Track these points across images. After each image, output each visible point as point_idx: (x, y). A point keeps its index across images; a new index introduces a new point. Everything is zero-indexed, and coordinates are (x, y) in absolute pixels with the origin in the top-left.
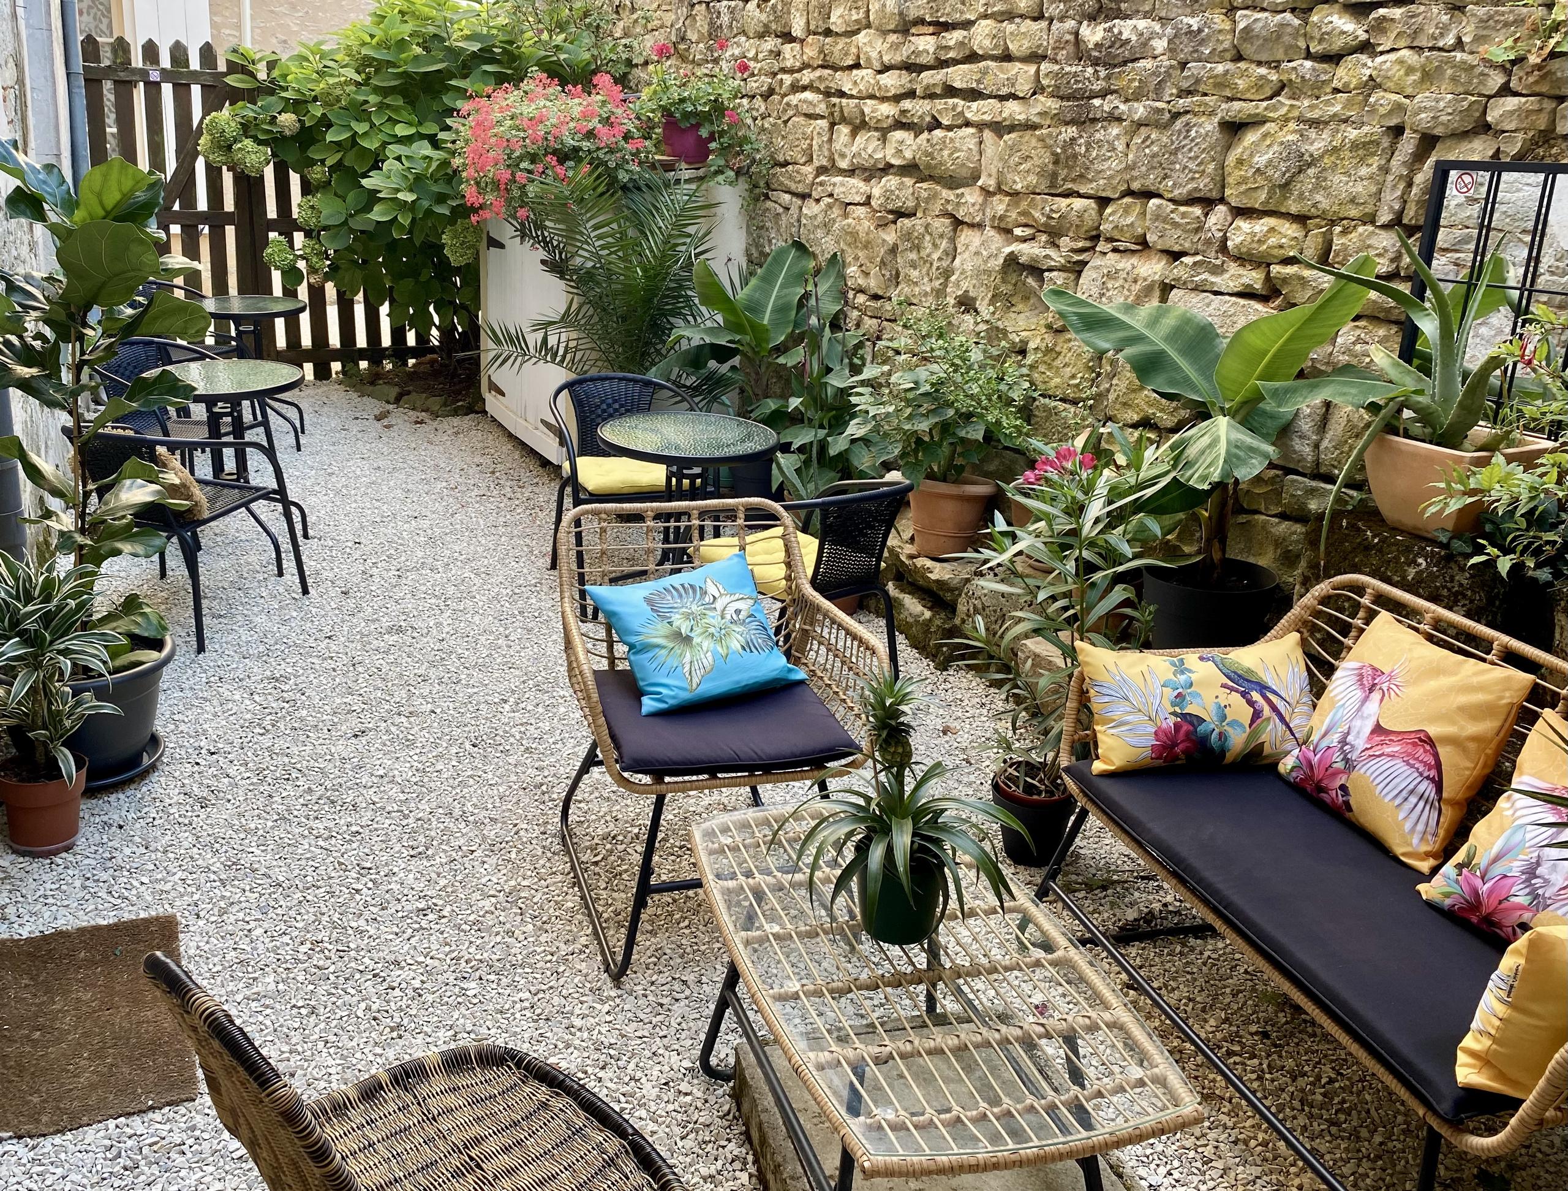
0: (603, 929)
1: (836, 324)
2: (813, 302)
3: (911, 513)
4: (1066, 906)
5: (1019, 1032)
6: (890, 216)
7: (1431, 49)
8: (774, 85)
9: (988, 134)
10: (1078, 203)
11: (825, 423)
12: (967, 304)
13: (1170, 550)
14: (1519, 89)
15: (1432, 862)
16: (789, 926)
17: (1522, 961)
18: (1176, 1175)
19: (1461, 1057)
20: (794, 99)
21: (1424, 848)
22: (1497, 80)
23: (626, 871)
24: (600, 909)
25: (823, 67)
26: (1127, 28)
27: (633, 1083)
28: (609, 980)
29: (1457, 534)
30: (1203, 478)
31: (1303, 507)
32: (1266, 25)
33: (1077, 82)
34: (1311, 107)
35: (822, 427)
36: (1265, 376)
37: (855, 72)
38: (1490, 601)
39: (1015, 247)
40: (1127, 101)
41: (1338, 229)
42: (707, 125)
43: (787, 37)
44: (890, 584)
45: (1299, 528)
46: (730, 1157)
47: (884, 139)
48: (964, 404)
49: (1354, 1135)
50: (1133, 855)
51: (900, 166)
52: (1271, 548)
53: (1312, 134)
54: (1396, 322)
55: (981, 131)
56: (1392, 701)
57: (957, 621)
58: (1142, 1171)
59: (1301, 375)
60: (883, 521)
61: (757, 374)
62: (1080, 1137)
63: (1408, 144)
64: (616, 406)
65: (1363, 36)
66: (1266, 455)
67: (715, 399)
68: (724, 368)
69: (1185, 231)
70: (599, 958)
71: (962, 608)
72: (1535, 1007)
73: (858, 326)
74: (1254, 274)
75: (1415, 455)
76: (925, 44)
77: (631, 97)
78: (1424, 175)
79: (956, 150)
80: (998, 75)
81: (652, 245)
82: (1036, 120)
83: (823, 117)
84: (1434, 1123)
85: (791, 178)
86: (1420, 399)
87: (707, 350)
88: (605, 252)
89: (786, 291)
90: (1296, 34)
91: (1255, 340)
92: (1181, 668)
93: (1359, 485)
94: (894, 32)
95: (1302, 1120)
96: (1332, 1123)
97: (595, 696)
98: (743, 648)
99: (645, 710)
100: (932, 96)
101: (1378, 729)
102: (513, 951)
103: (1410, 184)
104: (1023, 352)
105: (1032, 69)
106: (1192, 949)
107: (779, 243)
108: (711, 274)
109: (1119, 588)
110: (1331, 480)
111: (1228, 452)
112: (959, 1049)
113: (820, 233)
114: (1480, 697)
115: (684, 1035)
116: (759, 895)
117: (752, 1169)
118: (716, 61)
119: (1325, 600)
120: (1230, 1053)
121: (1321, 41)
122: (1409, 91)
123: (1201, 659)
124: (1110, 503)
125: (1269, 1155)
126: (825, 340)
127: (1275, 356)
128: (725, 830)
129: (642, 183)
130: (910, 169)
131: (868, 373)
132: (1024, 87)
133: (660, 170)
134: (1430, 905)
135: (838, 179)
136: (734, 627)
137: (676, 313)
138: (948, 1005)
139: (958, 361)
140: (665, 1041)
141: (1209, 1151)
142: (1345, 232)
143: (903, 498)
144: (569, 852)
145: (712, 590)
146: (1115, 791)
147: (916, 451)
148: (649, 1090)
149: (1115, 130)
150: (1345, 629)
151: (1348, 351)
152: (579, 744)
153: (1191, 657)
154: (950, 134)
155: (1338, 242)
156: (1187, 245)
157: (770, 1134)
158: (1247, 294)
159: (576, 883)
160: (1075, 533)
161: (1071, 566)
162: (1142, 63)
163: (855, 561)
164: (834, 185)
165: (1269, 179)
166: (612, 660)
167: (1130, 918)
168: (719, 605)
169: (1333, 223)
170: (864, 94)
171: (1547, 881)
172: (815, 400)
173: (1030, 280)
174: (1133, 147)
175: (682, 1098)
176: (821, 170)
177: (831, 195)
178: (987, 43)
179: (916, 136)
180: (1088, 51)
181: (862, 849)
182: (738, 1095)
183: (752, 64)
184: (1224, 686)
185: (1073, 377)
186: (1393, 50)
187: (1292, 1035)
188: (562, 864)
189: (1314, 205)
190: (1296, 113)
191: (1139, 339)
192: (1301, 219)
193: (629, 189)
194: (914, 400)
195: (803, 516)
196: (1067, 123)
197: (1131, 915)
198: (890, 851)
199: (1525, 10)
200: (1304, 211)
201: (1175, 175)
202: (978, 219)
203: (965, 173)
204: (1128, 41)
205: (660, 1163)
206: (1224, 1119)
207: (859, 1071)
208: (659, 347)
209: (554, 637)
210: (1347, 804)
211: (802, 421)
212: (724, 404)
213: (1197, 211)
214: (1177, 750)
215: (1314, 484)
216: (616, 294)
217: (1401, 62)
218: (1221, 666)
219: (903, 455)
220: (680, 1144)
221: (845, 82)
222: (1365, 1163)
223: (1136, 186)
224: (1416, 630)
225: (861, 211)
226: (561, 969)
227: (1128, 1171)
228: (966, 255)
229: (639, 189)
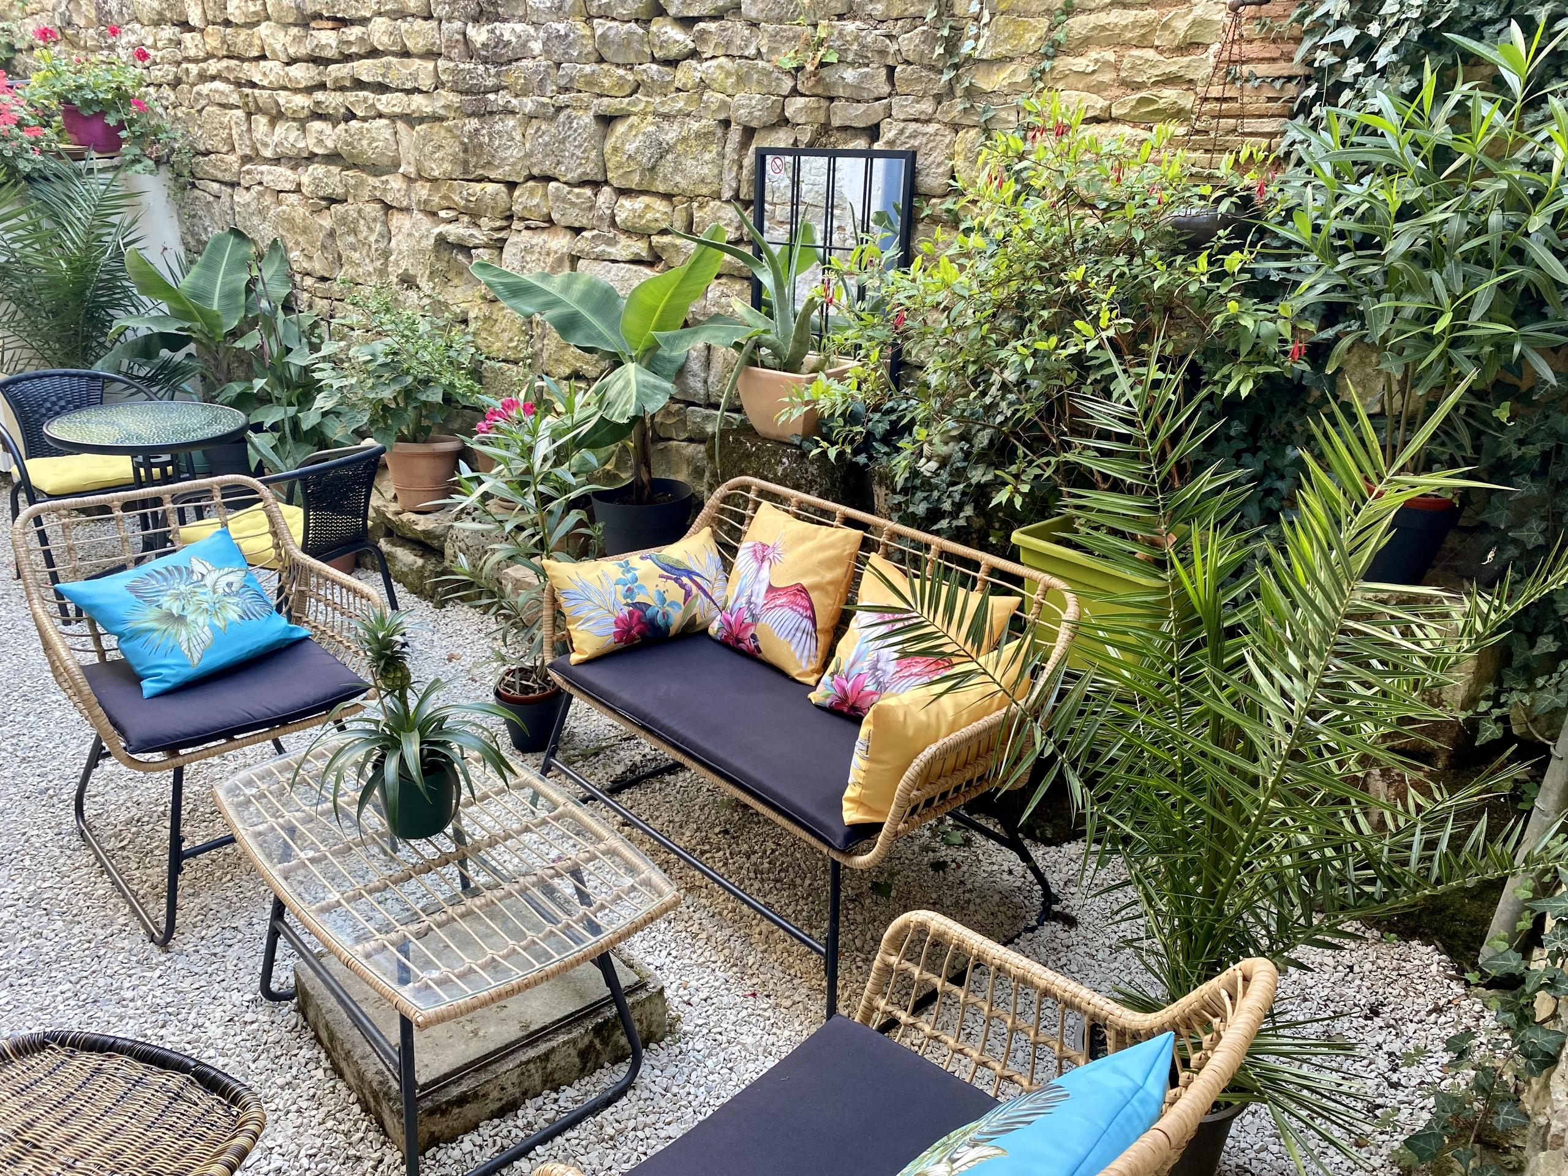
0: (141, 905)
1: (288, 307)
2: (260, 286)
3: (390, 474)
4: (569, 776)
5: (534, 878)
6: (323, 203)
7: (741, 57)
8: (180, 74)
9: (400, 126)
10: (490, 187)
11: (294, 400)
12: (408, 281)
13: (610, 477)
14: (803, 91)
15: (816, 676)
16: (323, 848)
17: (871, 727)
18: (674, 953)
19: (846, 805)
20: (205, 88)
21: (811, 667)
22: (788, 84)
23: (157, 847)
24: (135, 888)
25: (228, 57)
26: (508, 31)
27: (196, 1030)
28: (155, 948)
29: (806, 437)
30: (623, 414)
31: (702, 431)
32: (618, 33)
33: (471, 78)
34: (662, 103)
35: (290, 404)
36: (659, 327)
37: (262, 63)
38: (833, 485)
39: (443, 228)
40: (517, 96)
41: (695, 205)
42: (113, 113)
43: (185, 26)
44: (382, 541)
45: (702, 448)
46: (303, 1061)
47: (303, 129)
48: (422, 372)
49: (793, 885)
50: (616, 724)
51: (324, 156)
52: (685, 467)
53: (666, 125)
54: (747, 278)
55: (394, 122)
56: (778, 567)
57: (447, 563)
58: (649, 959)
59: (686, 324)
60: (363, 484)
61: (216, 359)
62: (592, 943)
63: (735, 135)
64: (63, 403)
65: (692, 45)
66: (666, 391)
67: (175, 388)
68: (180, 356)
69: (583, 210)
70: (142, 931)
71: (449, 551)
72: (884, 757)
73: (310, 307)
74: (639, 244)
75: (770, 380)
76: (327, 38)
77: (18, 82)
78: (749, 160)
79: (374, 140)
80: (400, 71)
81: (74, 237)
82: (442, 112)
83: (238, 107)
84: (835, 856)
85: (215, 166)
86: (768, 336)
87: (156, 340)
88: (18, 245)
89: (231, 277)
90: (641, 42)
91: (647, 299)
92: (627, 567)
93: (739, 410)
94: (295, 25)
95: (757, 885)
96: (777, 881)
97: (86, 689)
98: (241, 617)
99: (146, 693)
100: (342, 89)
101: (771, 589)
102: (44, 950)
103: (741, 167)
104: (465, 321)
105: (430, 65)
106: (668, 784)
107: (215, 232)
108: (146, 263)
109: (573, 512)
110: (717, 407)
111: (638, 391)
112: (487, 905)
113: (256, 220)
114: (831, 553)
115: (242, 973)
116: (291, 830)
117: (325, 1064)
118: (112, 48)
119: (726, 499)
120: (702, 853)
121: (661, 47)
122: (730, 91)
123: (642, 558)
124: (554, 442)
125: (737, 918)
126: (280, 322)
127: (663, 311)
128: (250, 783)
129: (48, 173)
130: (333, 158)
131: (326, 350)
132: (426, 83)
133: (68, 160)
134: (819, 707)
135: (264, 168)
136: (227, 599)
137: (117, 305)
138: (480, 879)
139: (407, 332)
140: (224, 984)
141: (695, 929)
142: (701, 206)
143: (378, 460)
144: (91, 845)
145: (198, 567)
146: (591, 675)
147: (384, 417)
148: (214, 1030)
149: (511, 122)
150: (741, 519)
151: (716, 304)
152: (83, 743)
153: (634, 558)
154: (366, 125)
155: (697, 215)
156: (585, 221)
157: (336, 1028)
158: (637, 261)
159: (104, 870)
160: (528, 471)
161: (531, 500)
162: (524, 63)
163: (342, 524)
164: (262, 173)
165: (639, 163)
166: (102, 653)
167: (619, 772)
168: (209, 581)
169: (691, 199)
170: (276, 85)
171: (884, 671)
172: (280, 380)
173: (460, 257)
174: (528, 137)
175: (249, 1028)
176: (246, 159)
177: (260, 183)
178: (385, 39)
179: (334, 127)
180: (477, 50)
181: (379, 766)
182: (302, 1009)
183: (152, 52)
184: (661, 576)
185: (511, 340)
186: (713, 57)
187: (744, 826)
188: (85, 858)
189: (676, 185)
190: (651, 109)
191: (554, 303)
192: (668, 197)
193: (34, 180)
194: (375, 371)
195: (285, 489)
196: (469, 116)
197: (620, 769)
198: (402, 760)
199: (799, 28)
200: (670, 190)
201: (566, 161)
202: (405, 204)
203: (385, 161)
204: (509, 43)
205: (227, 1080)
206: (703, 901)
207: (403, 947)
208: (102, 340)
209: (35, 645)
210: (757, 647)
211: (271, 401)
212: (185, 391)
213: (588, 192)
214: (634, 632)
215: (708, 412)
216: (39, 289)
217: (720, 67)
218: (657, 562)
219: (372, 422)
220: (253, 1067)
221: (253, 72)
222: (801, 902)
223: (536, 171)
224: (787, 511)
225: (293, 198)
226: (101, 953)
227: (637, 961)
228: (400, 237)
229: (47, 179)
